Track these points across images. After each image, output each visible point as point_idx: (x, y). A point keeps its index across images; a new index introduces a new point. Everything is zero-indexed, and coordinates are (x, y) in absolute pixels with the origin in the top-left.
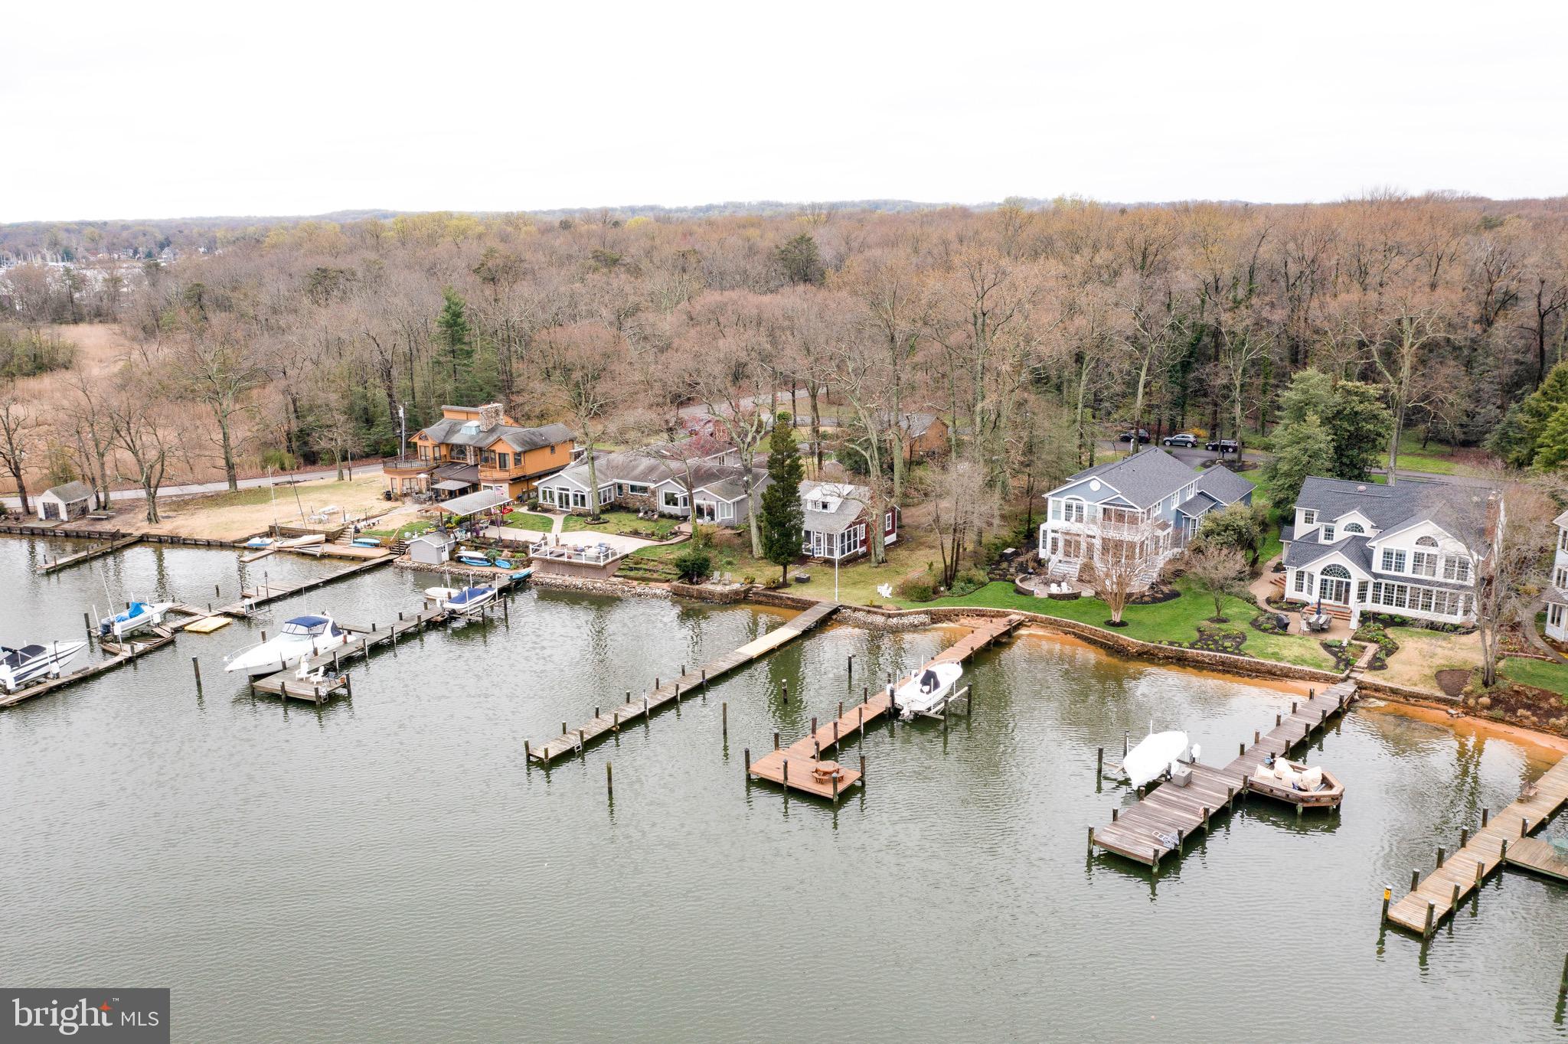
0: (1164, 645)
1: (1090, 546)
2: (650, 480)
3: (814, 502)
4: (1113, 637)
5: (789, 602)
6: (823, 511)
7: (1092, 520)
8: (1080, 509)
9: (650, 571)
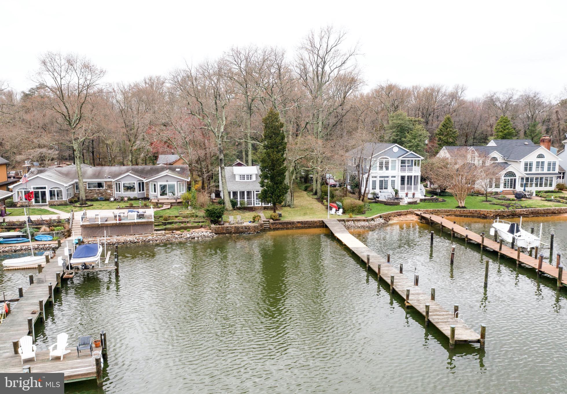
1: (393, 182)
2: (106, 178)
3: (241, 176)
4: (476, 211)
5: (299, 225)
6: (248, 180)
7: (394, 168)
8: (387, 163)
9: (182, 222)
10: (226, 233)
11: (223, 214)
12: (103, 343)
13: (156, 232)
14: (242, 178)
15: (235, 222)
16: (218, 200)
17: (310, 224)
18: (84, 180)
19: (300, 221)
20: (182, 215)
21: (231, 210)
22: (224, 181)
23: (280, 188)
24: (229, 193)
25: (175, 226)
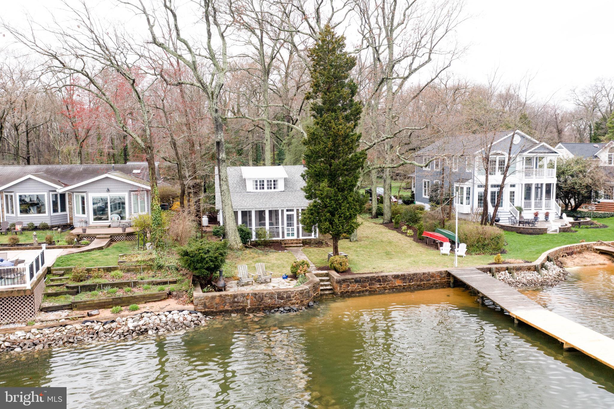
1: (512, 194)
3: (256, 181)
5: (398, 283)
6: (270, 190)
9: (120, 285)
10: (232, 312)
11: (223, 261)
13: (43, 316)
14: (258, 187)
15: (251, 279)
16: (212, 228)
17: (422, 280)
19: (400, 273)
20: (123, 265)
21: (240, 250)
22: (224, 187)
23: (350, 199)
24: (236, 213)
25: (100, 295)
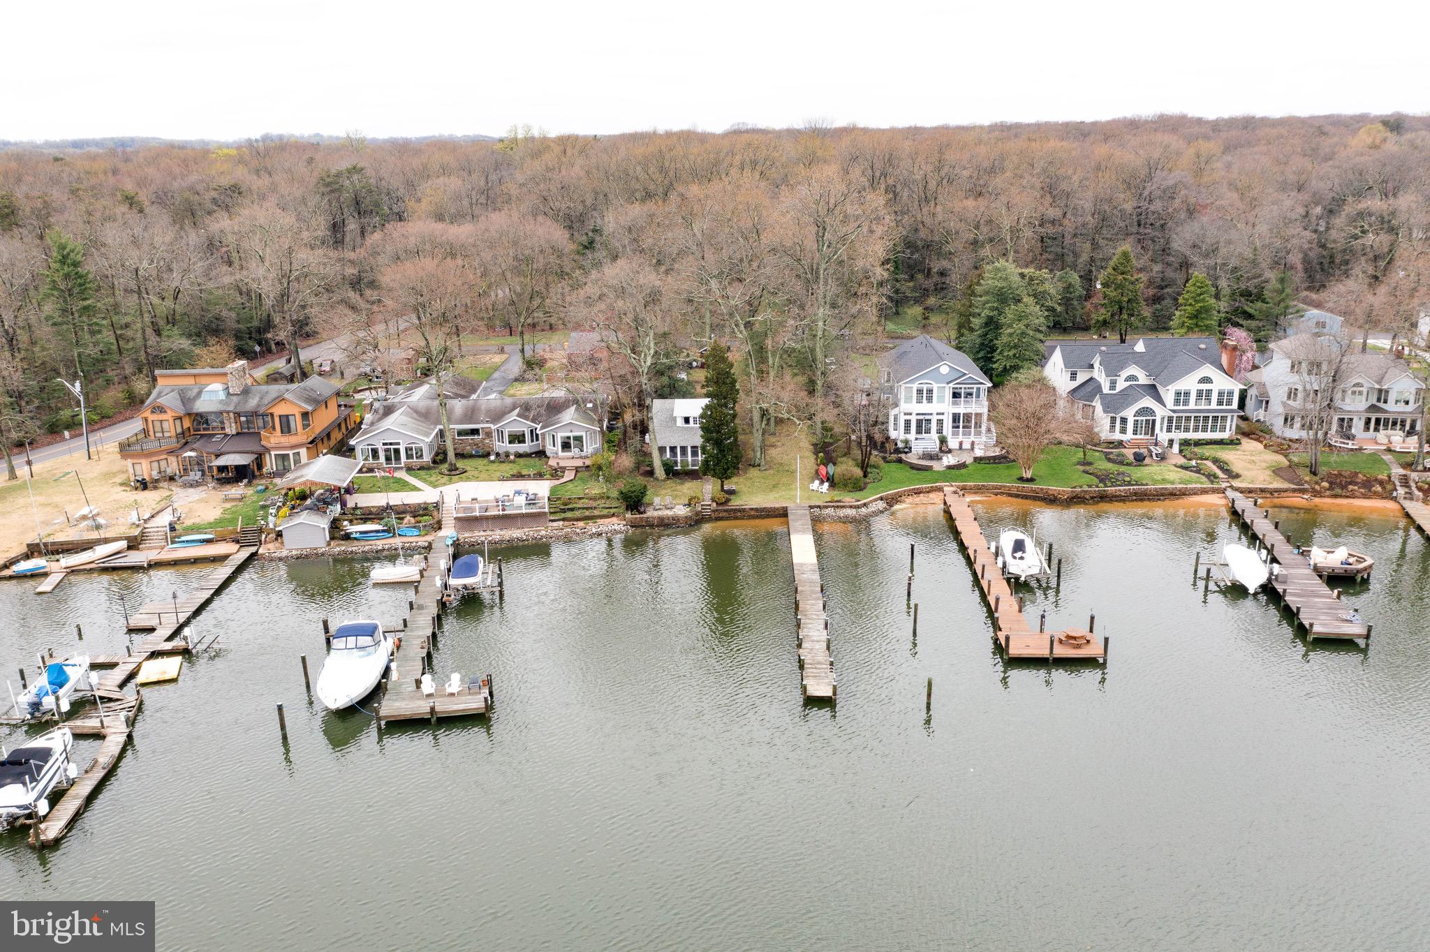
0: (1086, 488)
1: (940, 422)
2: (482, 422)
3: (684, 418)
4: (1042, 489)
5: (753, 513)
6: (695, 426)
7: (941, 400)
8: (930, 391)
9: (587, 509)
10: (647, 526)
11: (648, 492)
12: (489, 682)
13: (551, 524)
14: (685, 423)
17: (769, 512)
18: (451, 426)
19: (755, 506)
20: (589, 494)
21: (664, 481)
24: (664, 449)
25: (577, 514)
